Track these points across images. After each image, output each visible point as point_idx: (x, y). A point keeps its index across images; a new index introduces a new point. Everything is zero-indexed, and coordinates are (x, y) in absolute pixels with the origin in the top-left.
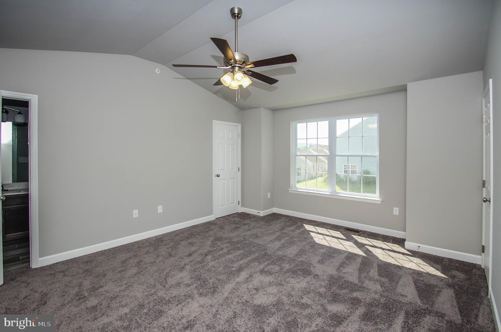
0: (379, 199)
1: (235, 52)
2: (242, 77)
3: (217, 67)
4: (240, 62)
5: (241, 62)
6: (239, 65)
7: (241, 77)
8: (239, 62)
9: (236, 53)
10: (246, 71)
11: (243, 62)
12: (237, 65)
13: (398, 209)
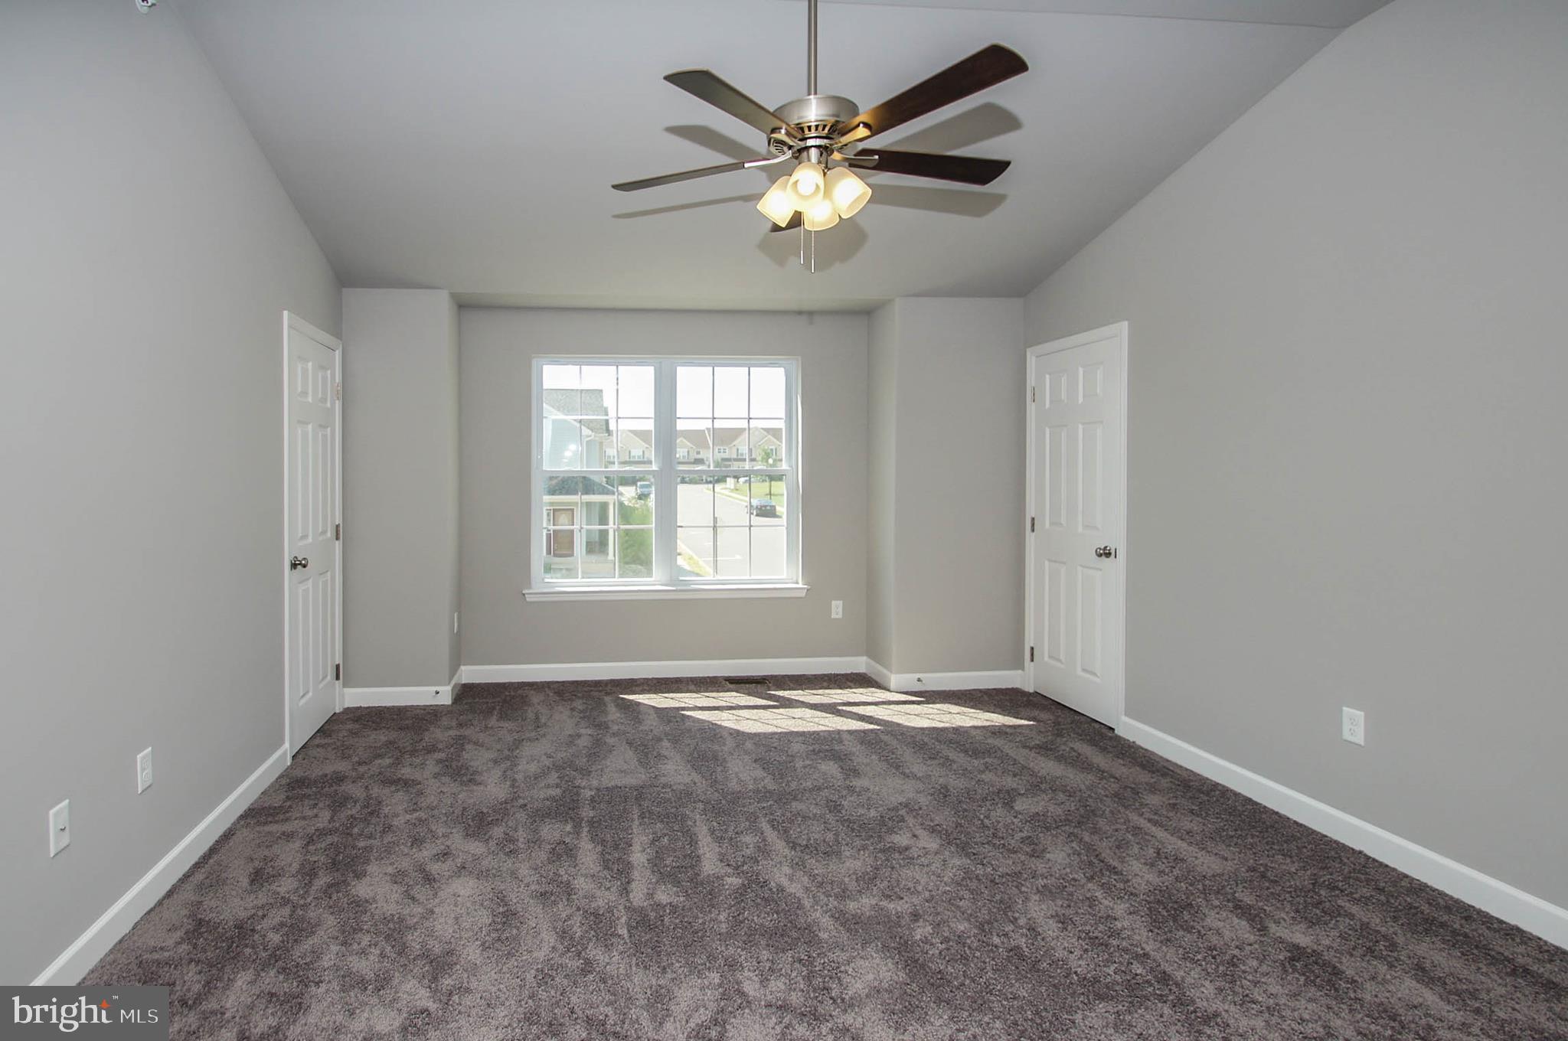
0: (800, 585)
1: (809, 94)
2: (817, 186)
3: (746, 165)
4: (820, 128)
5: (825, 126)
6: (818, 142)
7: (815, 186)
8: (816, 130)
9: (812, 97)
10: (855, 155)
11: (832, 126)
12: (810, 142)
13: (840, 603)
